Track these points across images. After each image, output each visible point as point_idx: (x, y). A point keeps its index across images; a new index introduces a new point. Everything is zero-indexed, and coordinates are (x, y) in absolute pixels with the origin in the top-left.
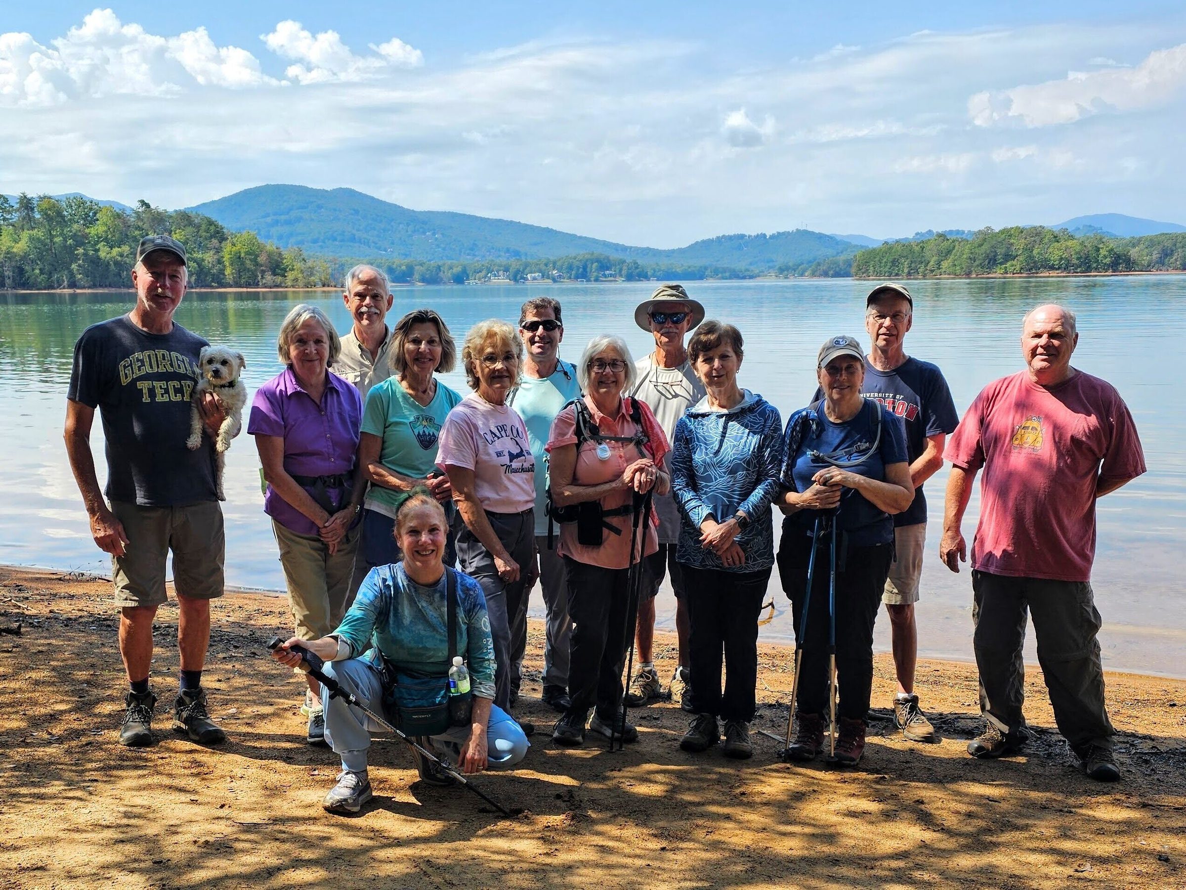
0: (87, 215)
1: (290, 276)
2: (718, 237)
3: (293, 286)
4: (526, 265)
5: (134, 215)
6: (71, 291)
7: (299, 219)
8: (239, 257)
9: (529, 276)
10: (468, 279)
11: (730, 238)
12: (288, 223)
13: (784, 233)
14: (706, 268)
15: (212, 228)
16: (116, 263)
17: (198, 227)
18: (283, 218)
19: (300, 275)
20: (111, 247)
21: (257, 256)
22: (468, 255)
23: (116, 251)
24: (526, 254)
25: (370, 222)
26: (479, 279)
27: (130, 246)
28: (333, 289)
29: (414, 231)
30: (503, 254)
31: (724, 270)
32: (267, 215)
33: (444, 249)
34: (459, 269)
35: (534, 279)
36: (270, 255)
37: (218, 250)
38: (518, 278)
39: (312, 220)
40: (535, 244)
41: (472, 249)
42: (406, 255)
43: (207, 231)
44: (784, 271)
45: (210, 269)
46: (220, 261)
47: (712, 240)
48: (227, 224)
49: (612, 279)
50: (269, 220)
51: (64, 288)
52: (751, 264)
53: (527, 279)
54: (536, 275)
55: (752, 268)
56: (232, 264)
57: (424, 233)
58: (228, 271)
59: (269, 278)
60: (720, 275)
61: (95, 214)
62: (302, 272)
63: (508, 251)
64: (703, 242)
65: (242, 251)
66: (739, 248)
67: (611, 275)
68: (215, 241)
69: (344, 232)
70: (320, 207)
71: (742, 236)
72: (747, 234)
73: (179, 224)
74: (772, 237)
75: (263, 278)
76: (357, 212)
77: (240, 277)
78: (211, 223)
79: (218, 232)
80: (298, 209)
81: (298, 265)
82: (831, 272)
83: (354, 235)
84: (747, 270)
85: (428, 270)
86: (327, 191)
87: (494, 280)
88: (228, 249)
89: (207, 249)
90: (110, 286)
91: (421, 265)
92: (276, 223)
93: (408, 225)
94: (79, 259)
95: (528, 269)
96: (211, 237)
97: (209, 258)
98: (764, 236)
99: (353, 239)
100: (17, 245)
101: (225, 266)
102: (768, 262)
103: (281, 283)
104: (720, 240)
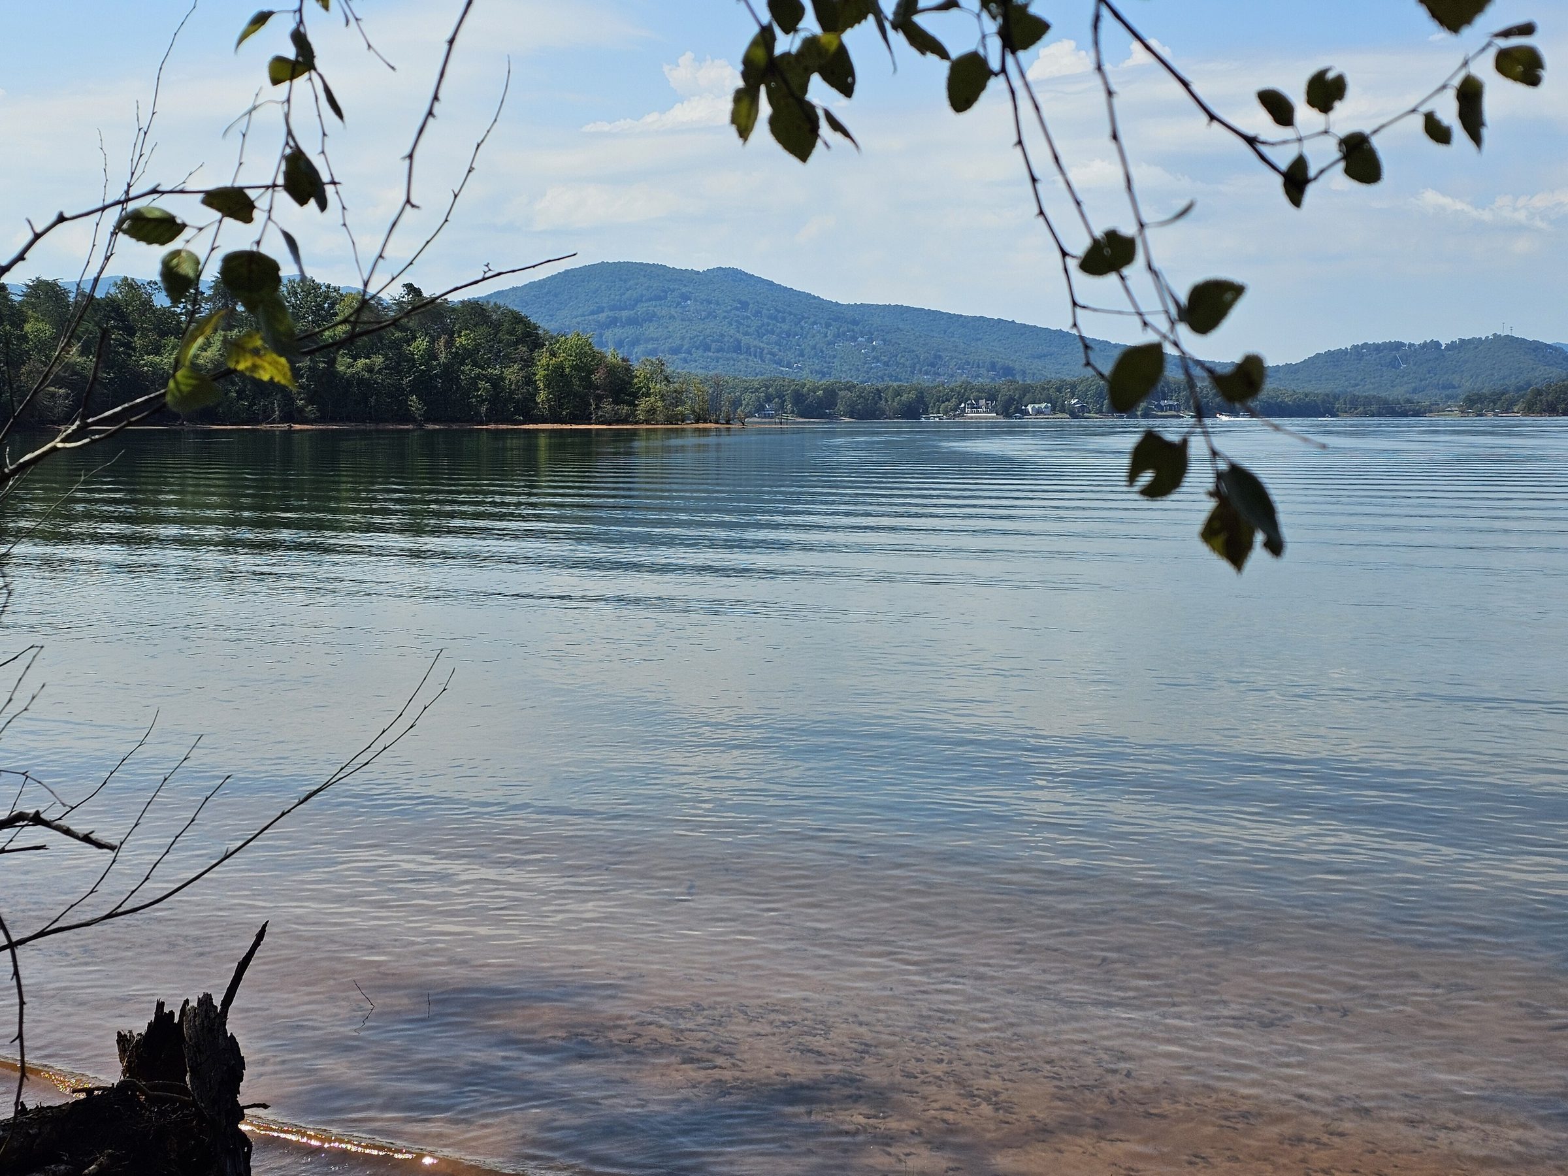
0: (320, 306)
1: (643, 404)
2: (1355, 347)
3: (647, 422)
4: (1026, 390)
5: (394, 307)
6: (285, 426)
7: (650, 317)
8: (562, 375)
9: (1029, 407)
10: (926, 412)
11: (1377, 348)
12: (632, 322)
13: (1470, 341)
14: (1336, 398)
15: (520, 329)
16: (361, 381)
17: (497, 326)
18: (625, 314)
19: (660, 404)
20: (355, 358)
21: (592, 372)
22: (927, 373)
23: (361, 362)
24: (1024, 372)
25: (766, 320)
26: (946, 413)
27: (385, 356)
28: (713, 426)
29: (837, 336)
30: (983, 371)
31: (1368, 401)
32: (601, 310)
33: (886, 364)
34: (913, 395)
35: (1039, 412)
36: (612, 370)
37: (528, 363)
38: (1012, 410)
39: (672, 317)
40: (1040, 357)
41: (933, 365)
42: (824, 374)
43: (510, 332)
44: (1476, 403)
45: (512, 392)
46: (529, 381)
47: (1344, 352)
48: (544, 322)
49: (1173, 413)
50: (602, 317)
51: (273, 422)
52: (1414, 391)
53: (1027, 413)
54: (1043, 405)
55: (1416, 397)
56: (547, 386)
57: (854, 339)
58: (541, 397)
59: (608, 407)
60: (1361, 409)
61: (332, 305)
62: (663, 398)
63: (993, 366)
64: (1329, 353)
65: (567, 364)
66: (1394, 364)
67: (1171, 407)
68: (522, 348)
69: (722, 335)
70: (686, 298)
71: (1398, 346)
72: (1407, 342)
73: (466, 321)
74: (1451, 346)
75: (598, 408)
76: (745, 305)
77: (561, 406)
78: (517, 319)
79: (529, 335)
80: (650, 300)
81: (657, 387)
82: (1561, 407)
83: (739, 342)
84: (1408, 401)
85: (860, 397)
86: (698, 273)
87: (970, 414)
88: (544, 361)
89: (508, 360)
90: (349, 419)
91: (848, 389)
92: (613, 322)
93: (828, 326)
94: (302, 377)
95: (1028, 396)
96: (517, 343)
97: (512, 374)
98: (1438, 344)
99: (737, 348)
100: (204, 354)
101: (537, 389)
102: (1444, 388)
103: (628, 416)
104: (1359, 352)
